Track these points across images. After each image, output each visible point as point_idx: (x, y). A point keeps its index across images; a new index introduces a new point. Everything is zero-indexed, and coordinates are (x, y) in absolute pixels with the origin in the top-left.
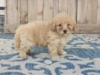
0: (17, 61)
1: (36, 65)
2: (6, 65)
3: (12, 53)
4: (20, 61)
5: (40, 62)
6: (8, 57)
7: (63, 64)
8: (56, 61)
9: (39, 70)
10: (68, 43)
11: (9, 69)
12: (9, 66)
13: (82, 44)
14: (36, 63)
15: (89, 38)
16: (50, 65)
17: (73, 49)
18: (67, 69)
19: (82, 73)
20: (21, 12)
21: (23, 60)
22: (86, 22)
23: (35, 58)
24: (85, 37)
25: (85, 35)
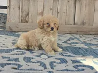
0: (16, 54)
1: (33, 58)
2: (6, 58)
3: (12, 48)
4: (18, 54)
5: (37, 56)
6: (8, 51)
7: (58, 59)
8: (52, 57)
9: (35, 63)
10: (65, 42)
11: (9, 60)
12: (9, 58)
13: (77, 43)
14: (33, 57)
15: (84, 38)
16: (45, 59)
17: (69, 47)
18: (60, 63)
19: (73, 67)
20: (22, 12)
21: (21, 54)
22: (83, 23)
23: (33, 53)
24: (81, 37)
25: (81, 36)
